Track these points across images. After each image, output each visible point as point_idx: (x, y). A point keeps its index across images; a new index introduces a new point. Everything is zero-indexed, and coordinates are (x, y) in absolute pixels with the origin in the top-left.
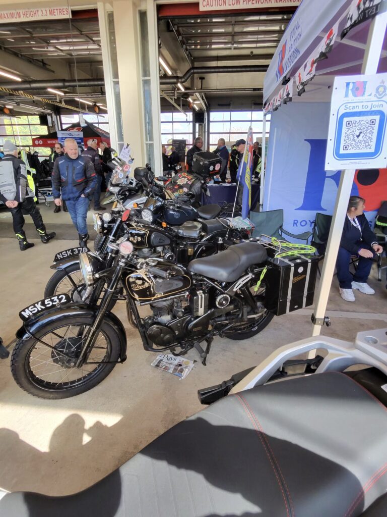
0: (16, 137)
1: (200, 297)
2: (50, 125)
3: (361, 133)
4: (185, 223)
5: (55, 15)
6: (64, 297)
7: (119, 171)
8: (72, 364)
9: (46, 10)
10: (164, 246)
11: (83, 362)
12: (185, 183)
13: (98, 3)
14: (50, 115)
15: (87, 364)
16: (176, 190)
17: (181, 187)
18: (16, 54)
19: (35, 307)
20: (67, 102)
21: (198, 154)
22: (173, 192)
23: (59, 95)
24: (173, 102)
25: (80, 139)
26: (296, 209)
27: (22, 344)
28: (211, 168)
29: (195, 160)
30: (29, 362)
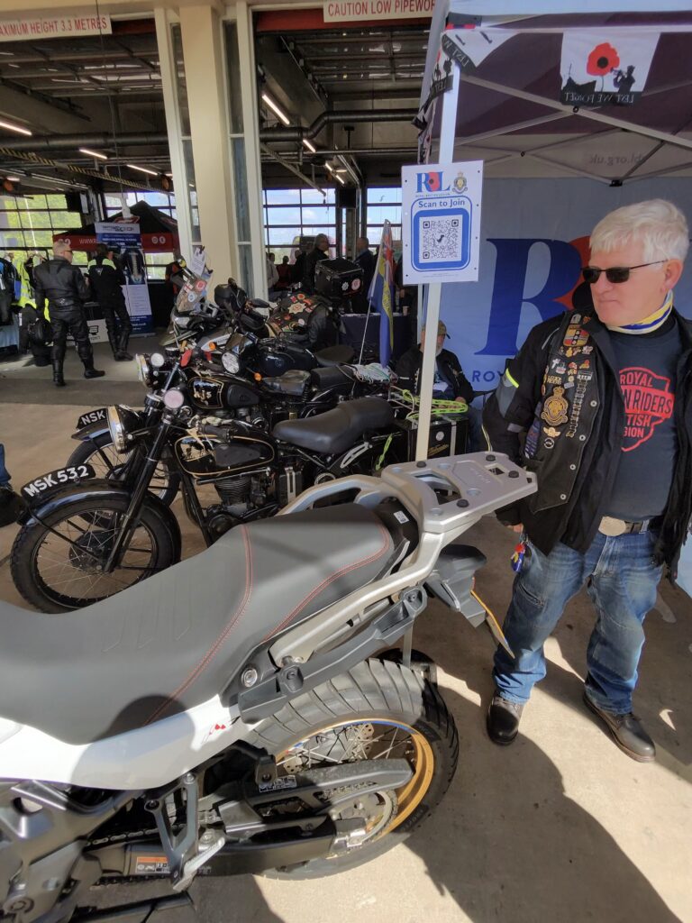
0: (25, 232)
1: (288, 475)
2: (85, 211)
3: (442, 236)
4: (286, 373)
5: (84, 29)
6: (85, 469)
7: (188, 291)
8: (99, 567)
9: (69, 21)
10: (249, 407)
11: (114, 567)
12: (301, 311)
13: (155, 10)
14: (85, 192)
15: (120, 568)
16: (287, 323)
17: (295, 317)
18: (23, 90)
19: (43, 481)
20: (113, 171)
21: (323, 263)
22: (281, 327)
23: (99, 159)
24: (296, 171)
25: (135, 236)
26: (476, 354)
27: (25, 535)
28: (345, 286)
29: (317, 272)
30: (36, 563)
